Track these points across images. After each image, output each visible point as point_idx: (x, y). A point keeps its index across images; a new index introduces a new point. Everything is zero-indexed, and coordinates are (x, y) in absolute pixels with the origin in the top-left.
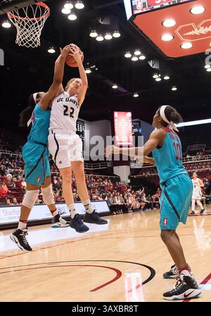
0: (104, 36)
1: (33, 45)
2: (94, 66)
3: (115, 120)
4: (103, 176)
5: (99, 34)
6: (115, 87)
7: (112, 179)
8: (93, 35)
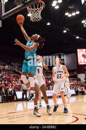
0: (71, 14)
1: (38, 20)
2: (68, 29)
3: (78, 53)
4: (73, 79)
5: (69, 13)
6: (78, 38)
7: (77, 80)
8: (67, 14)
